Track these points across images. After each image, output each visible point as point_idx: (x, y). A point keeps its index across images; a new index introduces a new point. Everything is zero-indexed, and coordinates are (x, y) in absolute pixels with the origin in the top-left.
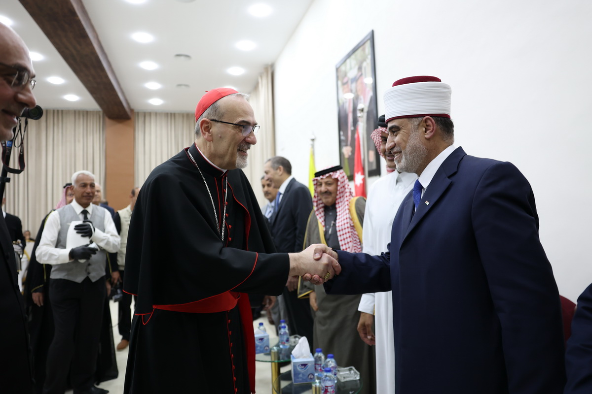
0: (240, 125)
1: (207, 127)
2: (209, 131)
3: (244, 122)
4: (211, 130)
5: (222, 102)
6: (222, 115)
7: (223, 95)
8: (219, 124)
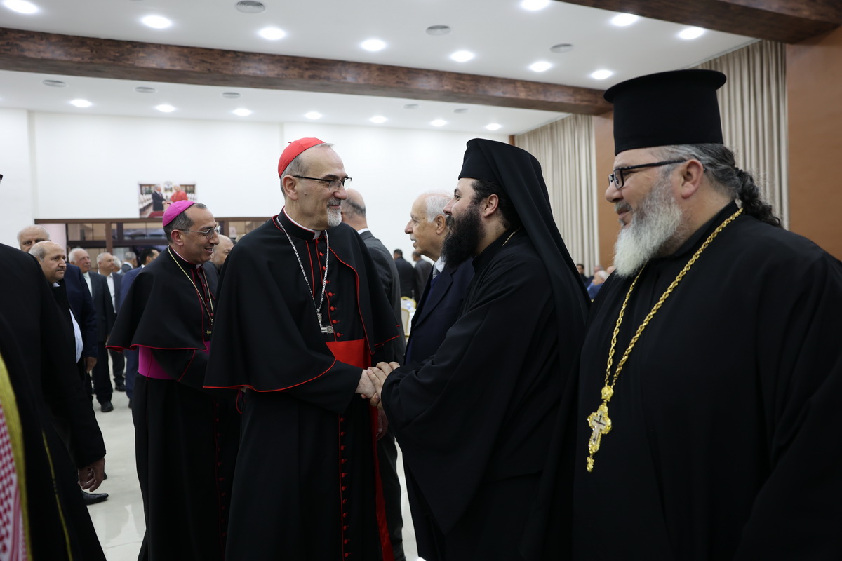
0: (326, 181)
1: (291, 184)
2: (293, 189)
3: (330, 176)
4: (295, 187)
5: (304, 156)
6: (306, 170)
7: (305, 147)
8: (304, 180)
